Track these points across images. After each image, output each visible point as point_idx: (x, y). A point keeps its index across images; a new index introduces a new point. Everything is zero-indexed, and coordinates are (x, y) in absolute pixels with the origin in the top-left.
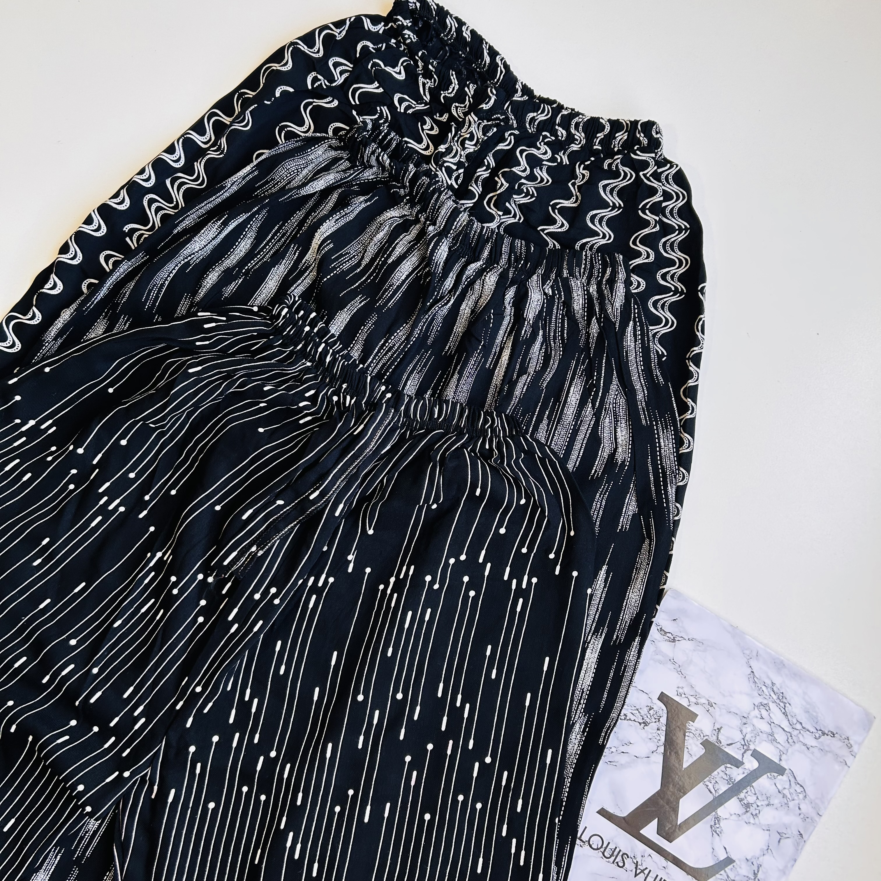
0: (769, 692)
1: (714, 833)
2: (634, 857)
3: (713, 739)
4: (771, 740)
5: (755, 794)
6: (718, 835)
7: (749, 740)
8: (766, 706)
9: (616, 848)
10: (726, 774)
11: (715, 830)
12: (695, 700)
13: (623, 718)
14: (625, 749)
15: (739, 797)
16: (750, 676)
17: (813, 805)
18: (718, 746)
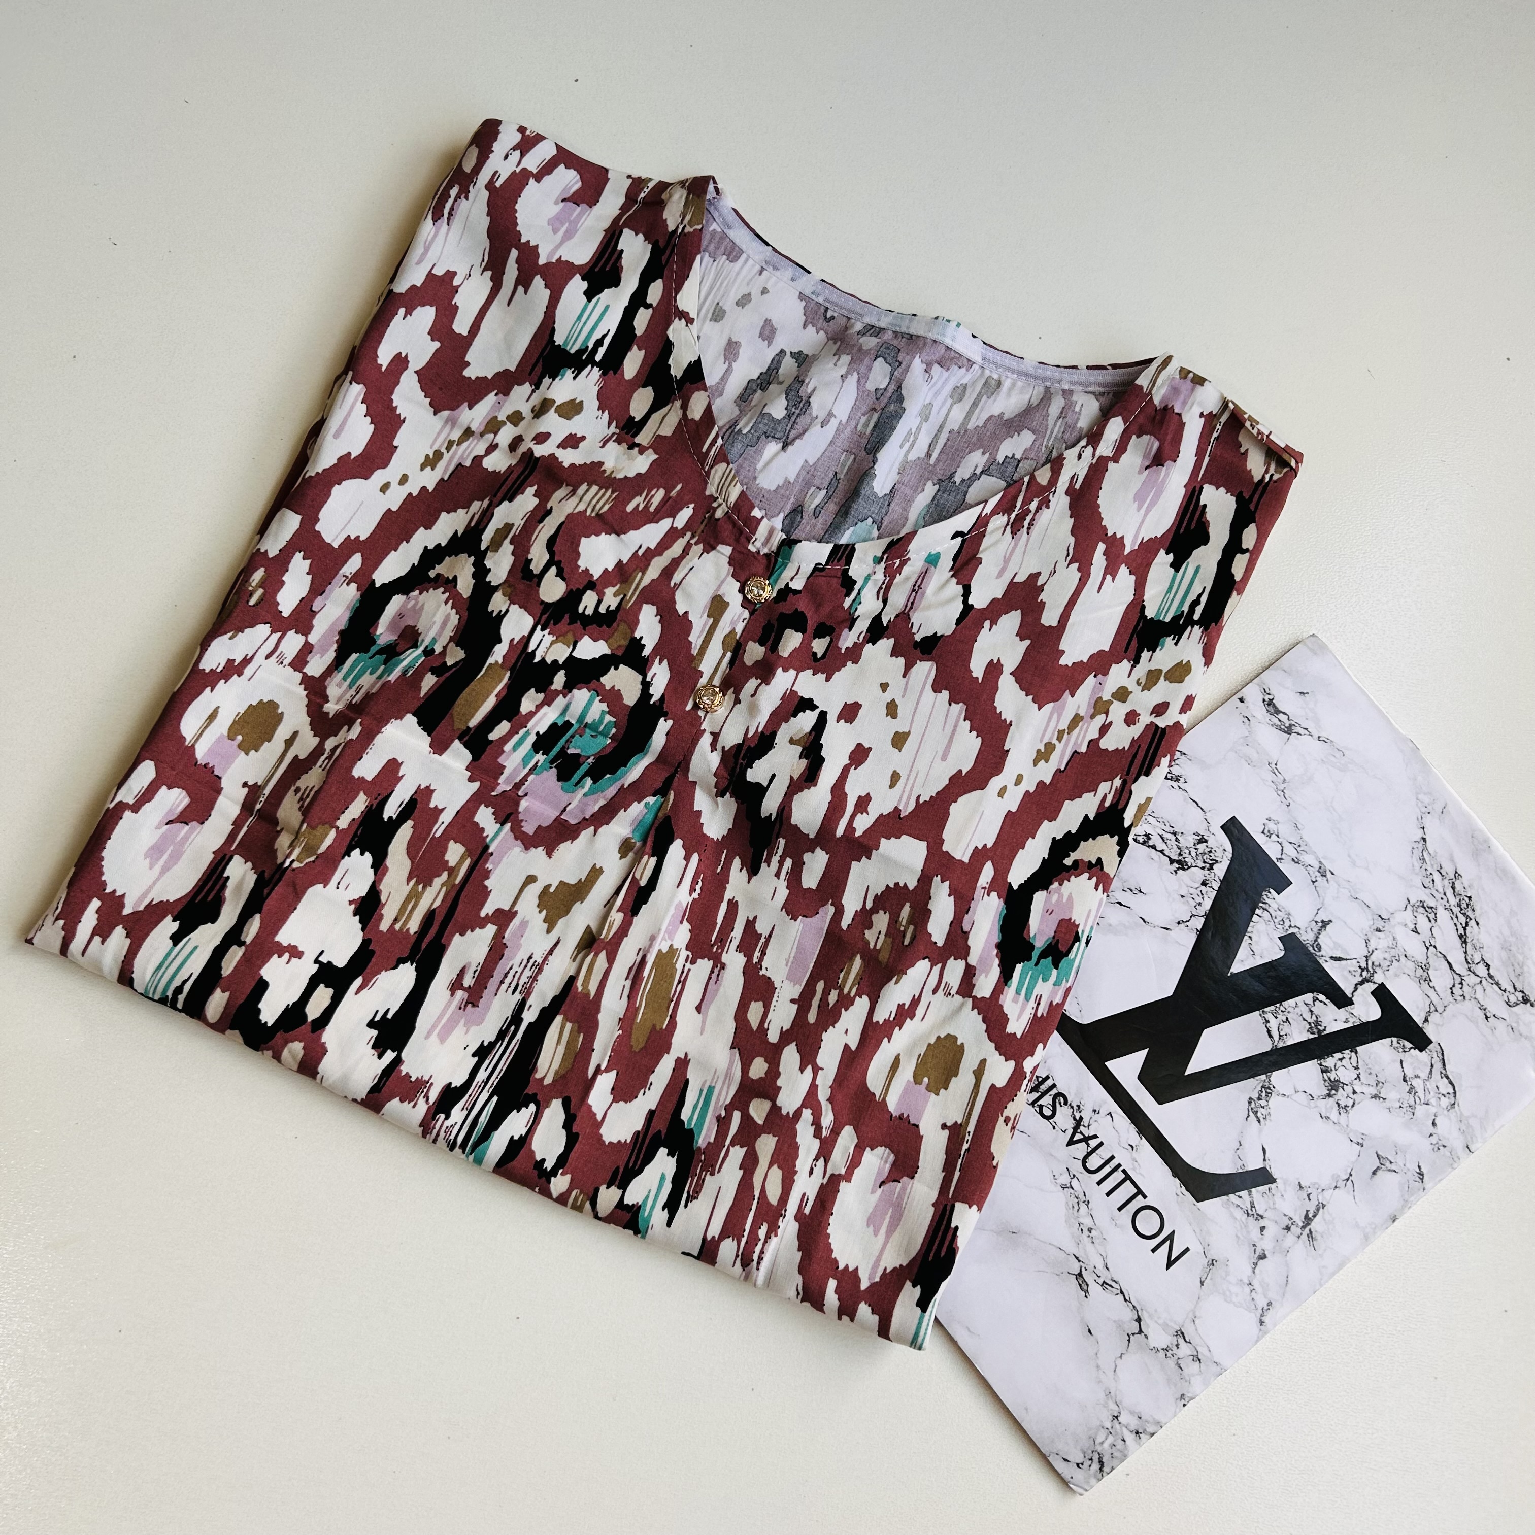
0: (1444, 887)
1: (1251, 1113)
2: (1079, 1106)
3: (1306, 937)
4: (1420, 978)
5: (1357, 1068)
6: (1259, 1121)
7: (1376, 963)
8: (1430, 910)
9: (1047, 1078)
10: (1311, 1011)
11: (1255, 1110)
12: (1294, 854)
13: (1141, 839)
14: (1125, 898)
15: (1324, 1064)
16: (1416, 845)
17: (1463, 1128)
18: (1312, 954)
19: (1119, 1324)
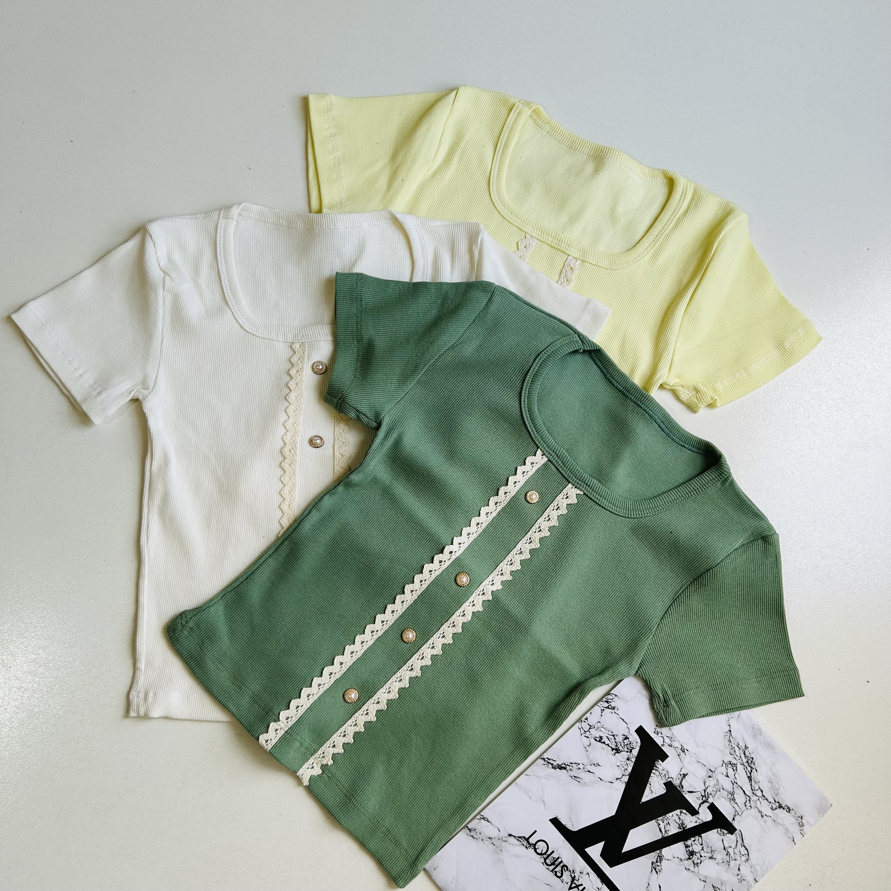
0: (740, 753)
1: (653, 869)
2: (573, 871)
3: (676, 782)
4: (730, 799)
5: (702, 845)
6: (657, 873)
7: (709, 793)
8: (734, 766)
9: (558, 858)
10: (680, 818)
11: (655, 867)
12: (669, 742)
13: (598, 740)
14: (592, 769)
15: (686, 843)
16: (727, 734)
17: (753, 870)
18: (679, 791)
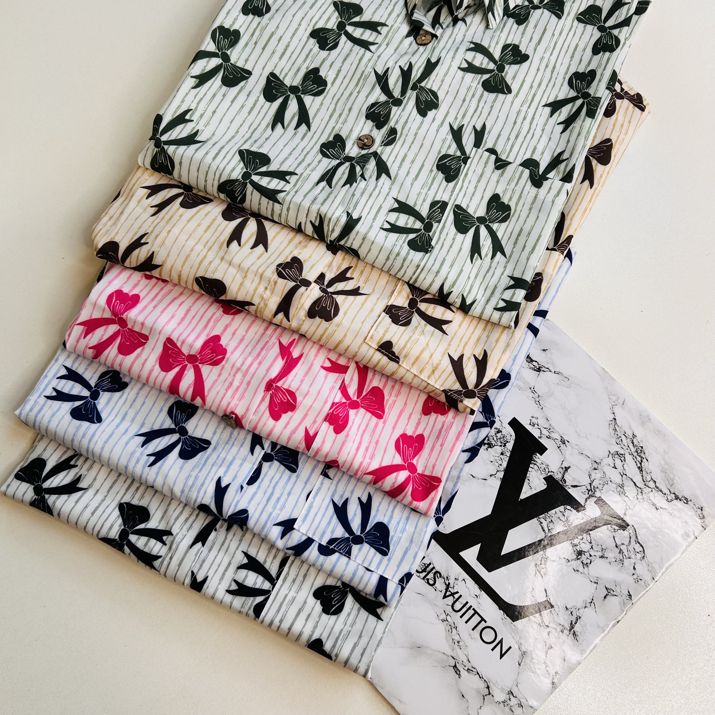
0: (627, 443)
2: (447, 577)
3: (558, 477)
4: (619, 492)
5: (591, 543)
6: (542, 576)
7: (596, 487)
8: (621, 456)
9: (430, 564)
10: (564, 515)
12: (547, 434)
15: (573, 542)
16: (611, 422)
17: (650, 569)
18: (561, 485)
19: (478, 691)
